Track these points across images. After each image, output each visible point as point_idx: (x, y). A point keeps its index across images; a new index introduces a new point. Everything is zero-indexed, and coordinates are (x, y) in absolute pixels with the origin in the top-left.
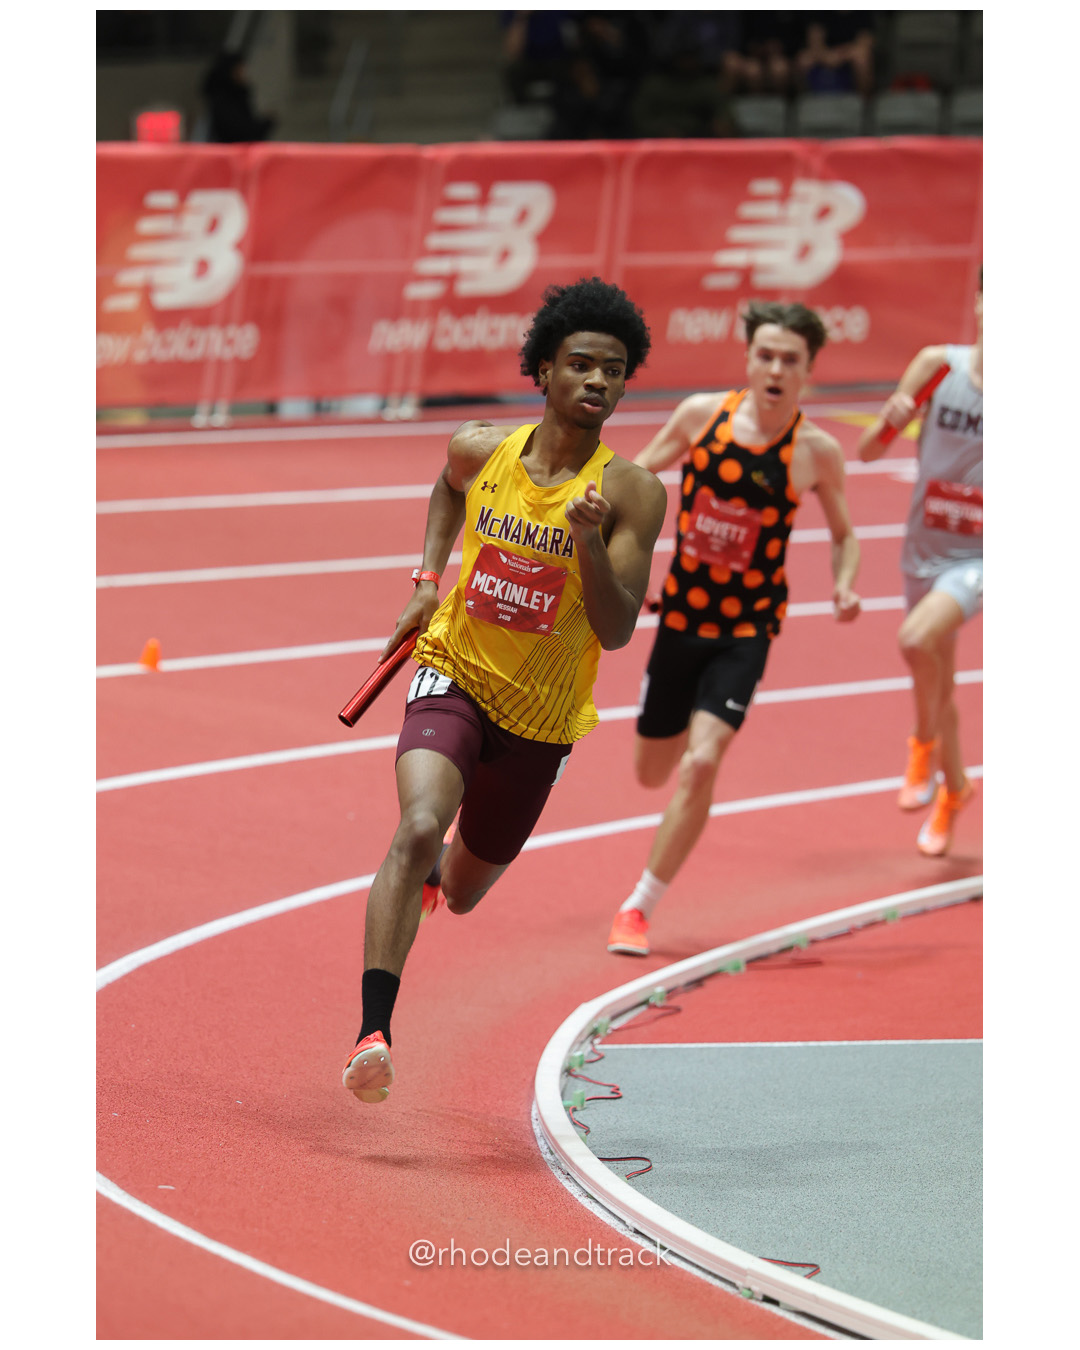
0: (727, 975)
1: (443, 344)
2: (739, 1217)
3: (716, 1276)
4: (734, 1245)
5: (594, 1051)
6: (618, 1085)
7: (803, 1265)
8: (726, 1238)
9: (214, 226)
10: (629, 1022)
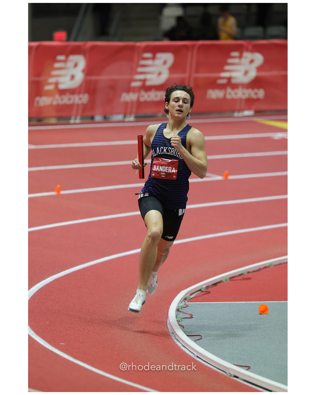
0: (224, 282)
1: (142, 99)
2: (227, 352)
3: (220, 370)
4: (225, 361)
6: (192, 314)
7: (246, 367)
8: (223, 359)
9: (76, 65)
10: (195, 296)
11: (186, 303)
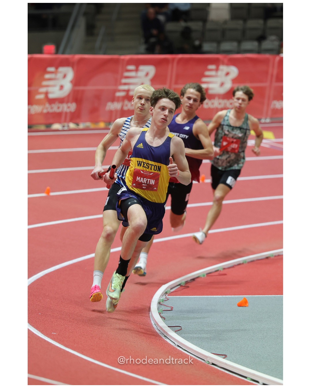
0: (201, 277)
1: (125, 108)
2: (205, 342)
3: (199, 358)
4: (204, 349)
5: (166, 298)
6: (173, 307)
7: (222, 355)
8: (202, 348)
9: (65, 76)
10: (175, 290)
11: (167, 297)
